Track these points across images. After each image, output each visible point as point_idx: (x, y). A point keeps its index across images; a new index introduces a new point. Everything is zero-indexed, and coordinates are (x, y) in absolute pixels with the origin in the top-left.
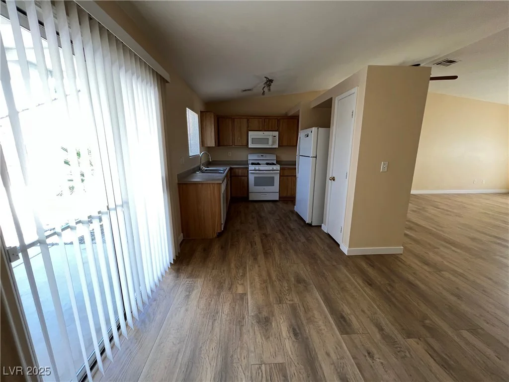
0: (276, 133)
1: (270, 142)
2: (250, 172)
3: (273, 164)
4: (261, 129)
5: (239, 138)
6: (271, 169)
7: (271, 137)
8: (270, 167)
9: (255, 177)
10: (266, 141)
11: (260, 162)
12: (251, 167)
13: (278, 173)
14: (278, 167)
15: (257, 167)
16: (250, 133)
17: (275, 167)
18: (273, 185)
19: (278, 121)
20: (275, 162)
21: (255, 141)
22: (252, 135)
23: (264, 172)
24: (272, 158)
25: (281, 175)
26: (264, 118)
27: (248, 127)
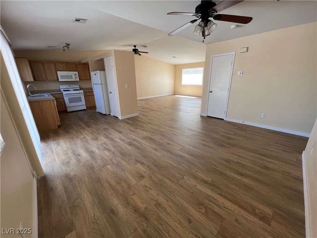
0: (76, 73)
1: (74, 77)
2: (64, 95)
3: (78, 90)
4: (65, 70)
5: (51, 75)
6: (78, 92)
7: (73, 74)
8: (77, 92)
9: (69, 98)
10: (70, 77)
11: (69, 89)
12: (64, 93)
13: (83, 94)
14: (82, 91)
15: (69, 92)
16: (58, 72)
17: (81, 91)
18: (81, 101)
19: (76, 65)
20: (79, 89)
21: (62, 77)
22: (60, 73)
23: (74, 94)
24: (77, 87)
25: (85, 95)
26: (66, 63)
27: (56, 68)
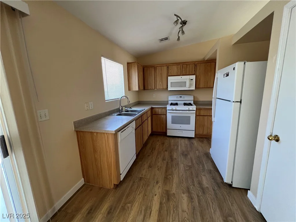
0: (194, 77)
1: (188, 84)
2: (168, 111)
3: (190, 104)
4: (179, 74)
5: (160, 83)
6: (187, 109)
7: (188, 80)
9: (172, 116)
10: (184, 84)
11: (178, 102)
12: (169, 107)
13: (194, 113)
14: (194, 107)
15: (174, 107)
16: (169, 78)
17: (191, 108)
18: (189, 124)
19: (196, 65)
20: (192, 102)
21: (173, 84)
22: (171, 79)
23: (181, 112)
24: (190, 99)
25: (197, 114)
26: (182, 64)
27: (168, 73)
